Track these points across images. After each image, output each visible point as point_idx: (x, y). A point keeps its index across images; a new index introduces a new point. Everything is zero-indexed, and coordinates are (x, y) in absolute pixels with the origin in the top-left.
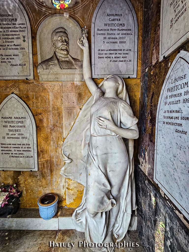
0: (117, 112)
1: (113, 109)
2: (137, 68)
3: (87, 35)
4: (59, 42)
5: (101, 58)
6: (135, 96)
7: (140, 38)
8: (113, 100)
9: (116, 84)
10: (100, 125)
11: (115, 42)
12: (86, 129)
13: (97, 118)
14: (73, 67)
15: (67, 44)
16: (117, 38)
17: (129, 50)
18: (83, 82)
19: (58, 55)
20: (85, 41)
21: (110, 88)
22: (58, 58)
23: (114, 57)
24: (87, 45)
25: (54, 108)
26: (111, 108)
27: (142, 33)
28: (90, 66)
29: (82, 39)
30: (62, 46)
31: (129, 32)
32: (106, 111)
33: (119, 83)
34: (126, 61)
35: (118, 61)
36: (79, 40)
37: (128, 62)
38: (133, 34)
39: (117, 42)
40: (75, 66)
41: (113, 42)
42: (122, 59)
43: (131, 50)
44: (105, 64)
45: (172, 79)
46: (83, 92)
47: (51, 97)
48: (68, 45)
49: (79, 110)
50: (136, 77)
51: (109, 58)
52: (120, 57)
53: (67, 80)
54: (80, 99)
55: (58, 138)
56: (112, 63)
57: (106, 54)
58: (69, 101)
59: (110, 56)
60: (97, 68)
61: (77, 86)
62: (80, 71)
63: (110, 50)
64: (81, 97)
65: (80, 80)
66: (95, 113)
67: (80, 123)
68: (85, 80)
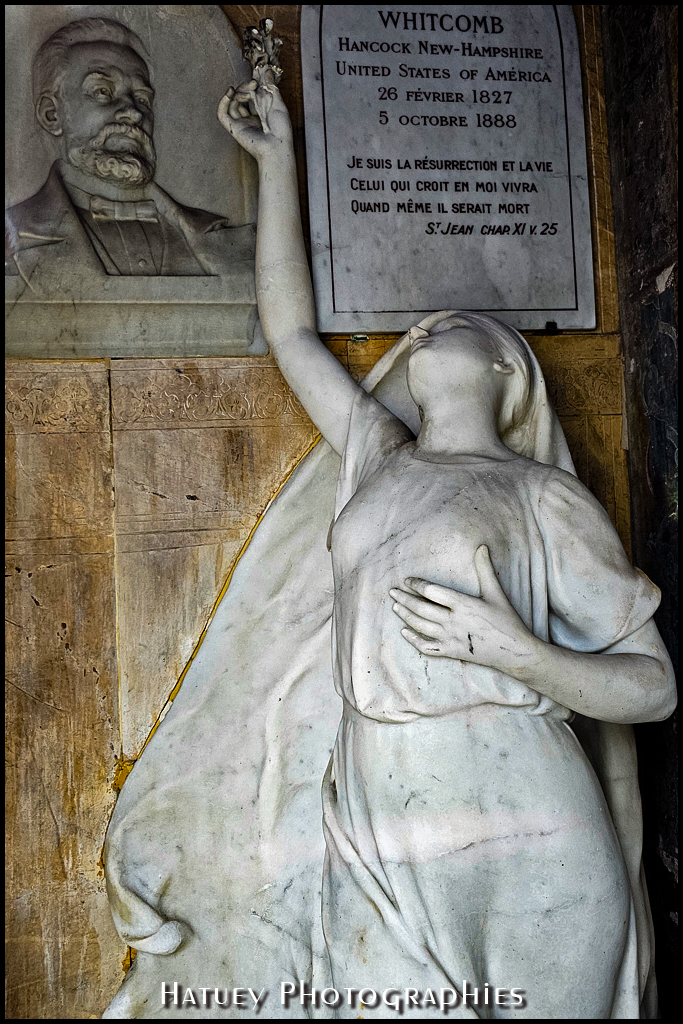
0: (527, 541)
1: (499, 526)
2: (594, 268)
3: (278, 71)
4: (88, 104)
5: (368, 208)
6: (599, 440)
7: (594, 98)
8: (486, 466)
9: (490, 370)
10: (422, 635)
11: (452, 121)
12: (289, 679)
13: (394, 593)
14: (185, 264)
15: (142, 120)
16: (459, 97)
17: (539, 169)
18: (254, 356)
19: (83, 184)
20: (271, 105)
21: (456, 390)
22: (84, 203)
23: (448, 207)
24: (280, 127)
25: (45, 538)
26: (488, 518)
27: (605, 74)
28: (302, 256)
29: (252, 95)
30: (108, 130)
31: (530, 65)
32: (458, 537)
33: (509, 360)
34: (527, 228)
35: (477, 228)
36: (232, 99)
37: (538, 237)
38: (555, 76)
39: (462, 119)
40: (201, 257)
41: (442, 121)
42: (497, 220)
43: (548, 165)
44: (396, 247)
46: (258, 422)
48: (146, 127)
49: (232, 548)
50: (592, 324)
51: (420, 211)
52: (486, 207)
53: (141, 343)
54: (237, 474)
55: (78, 759)
56: (439, 240)
57: (398, 186)
58: (159, 487)
59: (427, 197)
60: (348, 270)
61: (214, 388)
62: (234, 291)
63: (424, 162)
64: (246, 460)
65: (233, 346)
66: (376, 559)
67: (243, 642)
68: (268, 345)
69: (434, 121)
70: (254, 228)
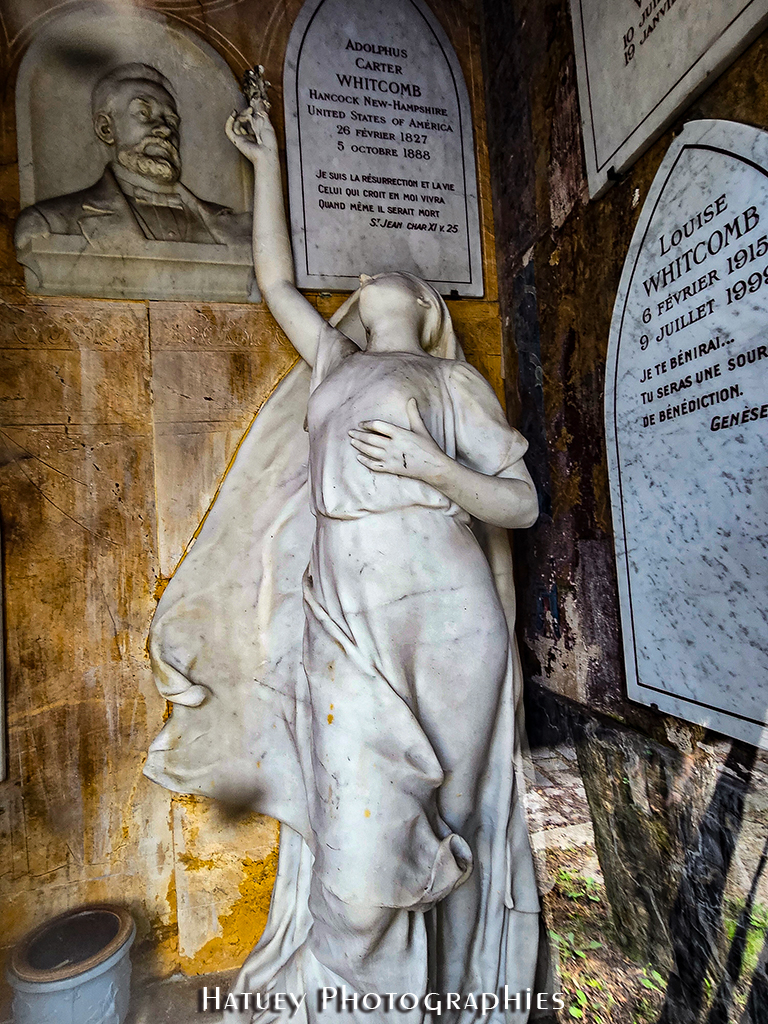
0: (442, 401)
2: (483, 259)
3: (268, 104)
4: (133, 121)
5: (330, 206)
6: (486, 371)
7: (481, 147)
9: (415, 303)
11: (387, 152)
12: (278, 523)
13: (351, 433)
14: (201, 236)
15: (171, 136)
16: (392, 137)
17: (445, 188)
18: (252, 304)
19: (130, 179)
20: (262, 126)
22: (130, 192)
23: (385, 209)
24: (268, 139)
25: (103, 424)
27: (487, 131)
28: (285, 232)
29: (250, 118)
30: (147, 140)
31: (438, 119)
32: (396, 393)
33: (427, 299)
35: (405, 224)
36: (235, 119)
37: (445, 234)
38: (455, 127)
39: (394, 151)
40: (214, 232)
41: (380, 151)
42: (419, 220)
43: (452, 186)
44: (350, 232)
46: (256, 349)
47: (89, 371)
48: (174, 142)
49: (236, 435)
50: (481, 294)
51: (366, 210)
52: (411, 211)
53: (172, 291)
54: (240, 383)
55: (129, 577)
56: (379, 231)
57: (350, 192)
58: (185, 390)
59: (371, 201)
60: (317, 247)
61: (223, 324)
62: (239, 256)
63: (369, 178)
64: (246, 374)
65: (237, 296)
66: (339, 414)
67: (245, 500)
68: (262, 295)
69: (375, 151)
70: (251, 216)
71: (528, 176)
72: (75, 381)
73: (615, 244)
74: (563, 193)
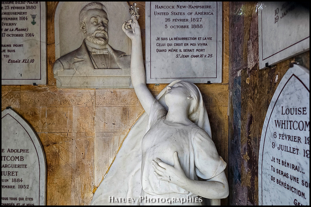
0: (189, 150)
1: (182, 146)
2: (222, 66)
3: (138, 16)
4: (92, 25)
6: (221, 113)
7: (226, 19)
10: (158, 174)
11: (185, 27)
12: (135, 171)
13: (153, 161)
14: (114, 66)
15: (105, 28)
16: (187, 20)
17: (208, 39)
18: (131, 89)
19: (90, 45)
20: (135, 26)
21: (176, 105)
23: (182, 50)
25: (79, 132)
26: (179, 144)
27: (229, 11)
28: (142, 65)
29: (131, 23)
30: (97, 32)
31: (207, 10)
32: (169, 149)
33: (192, 96)
34: (204, 56)
35: (190, 56)
36: (125, 24)
37: (207, 58)
38: (215, 13)
39: (188, 26)
41: (182, 27)
42: (196, 53)
43: (211, 38)
44: (168, 61)
45: (282, 107)
46: (131, 106)
47: (75, 114)
48: (106, 30)
49: (123, 137)
51: (174, 51)
52: (193, 50)
53: (103, 85)
54: (125, 118)
55: (85, 185)
56: (179, 59)
57: (169, 45)
58: (106, 121)
59: (177, 48)
60: (155, 67)
61: (120, 97)
62: (125, 73)
63: (176, 38)
64: (127, 115)
65: (125, 86)
66: (150, 151)
67: (124, 160)
69: (180, 27)
71: (241, 39)
72: (71, 117)
73: (268, 92)
74: (252, 56)
